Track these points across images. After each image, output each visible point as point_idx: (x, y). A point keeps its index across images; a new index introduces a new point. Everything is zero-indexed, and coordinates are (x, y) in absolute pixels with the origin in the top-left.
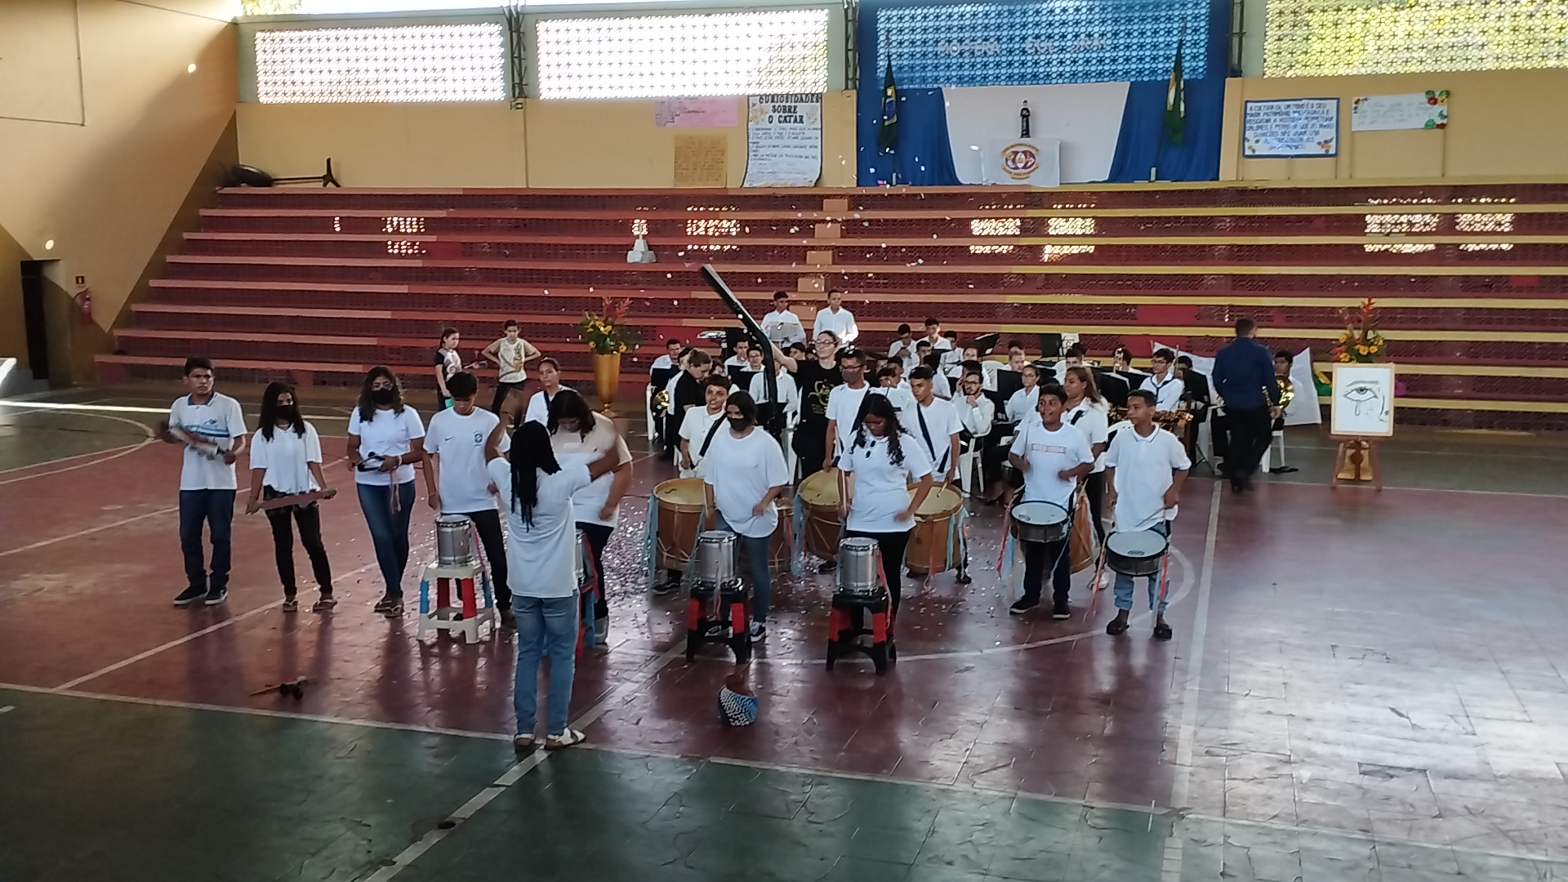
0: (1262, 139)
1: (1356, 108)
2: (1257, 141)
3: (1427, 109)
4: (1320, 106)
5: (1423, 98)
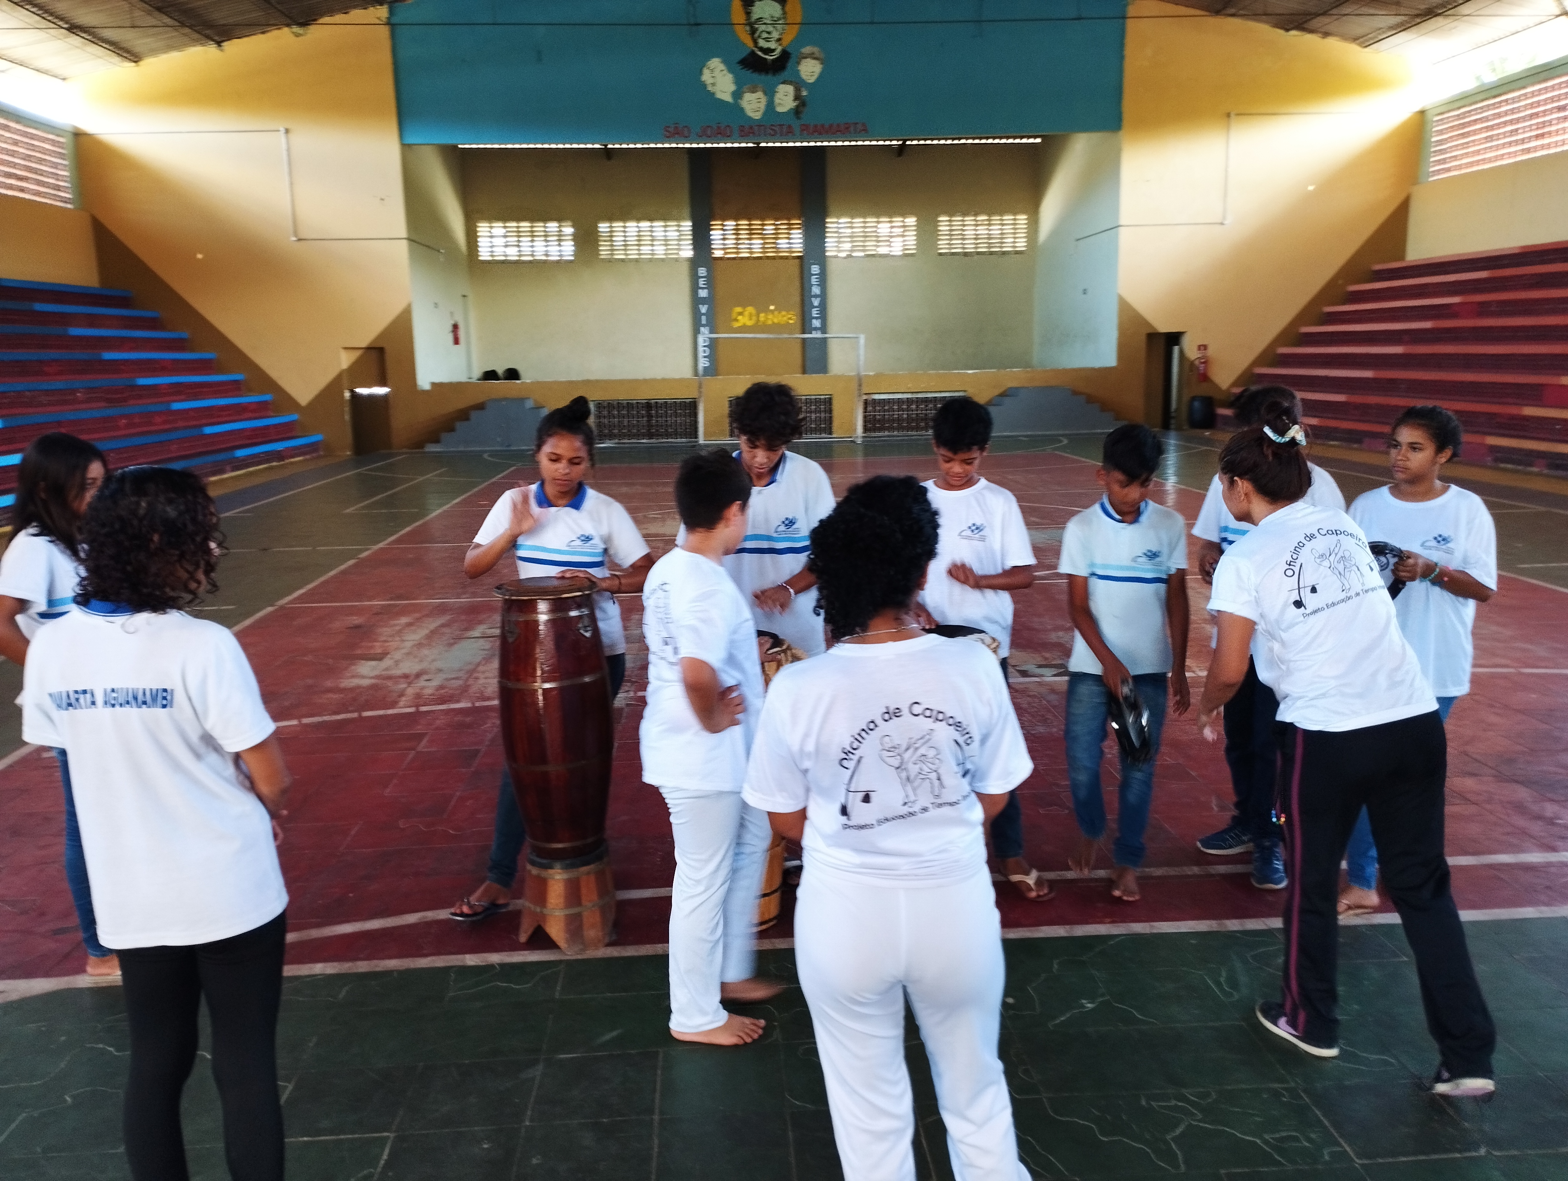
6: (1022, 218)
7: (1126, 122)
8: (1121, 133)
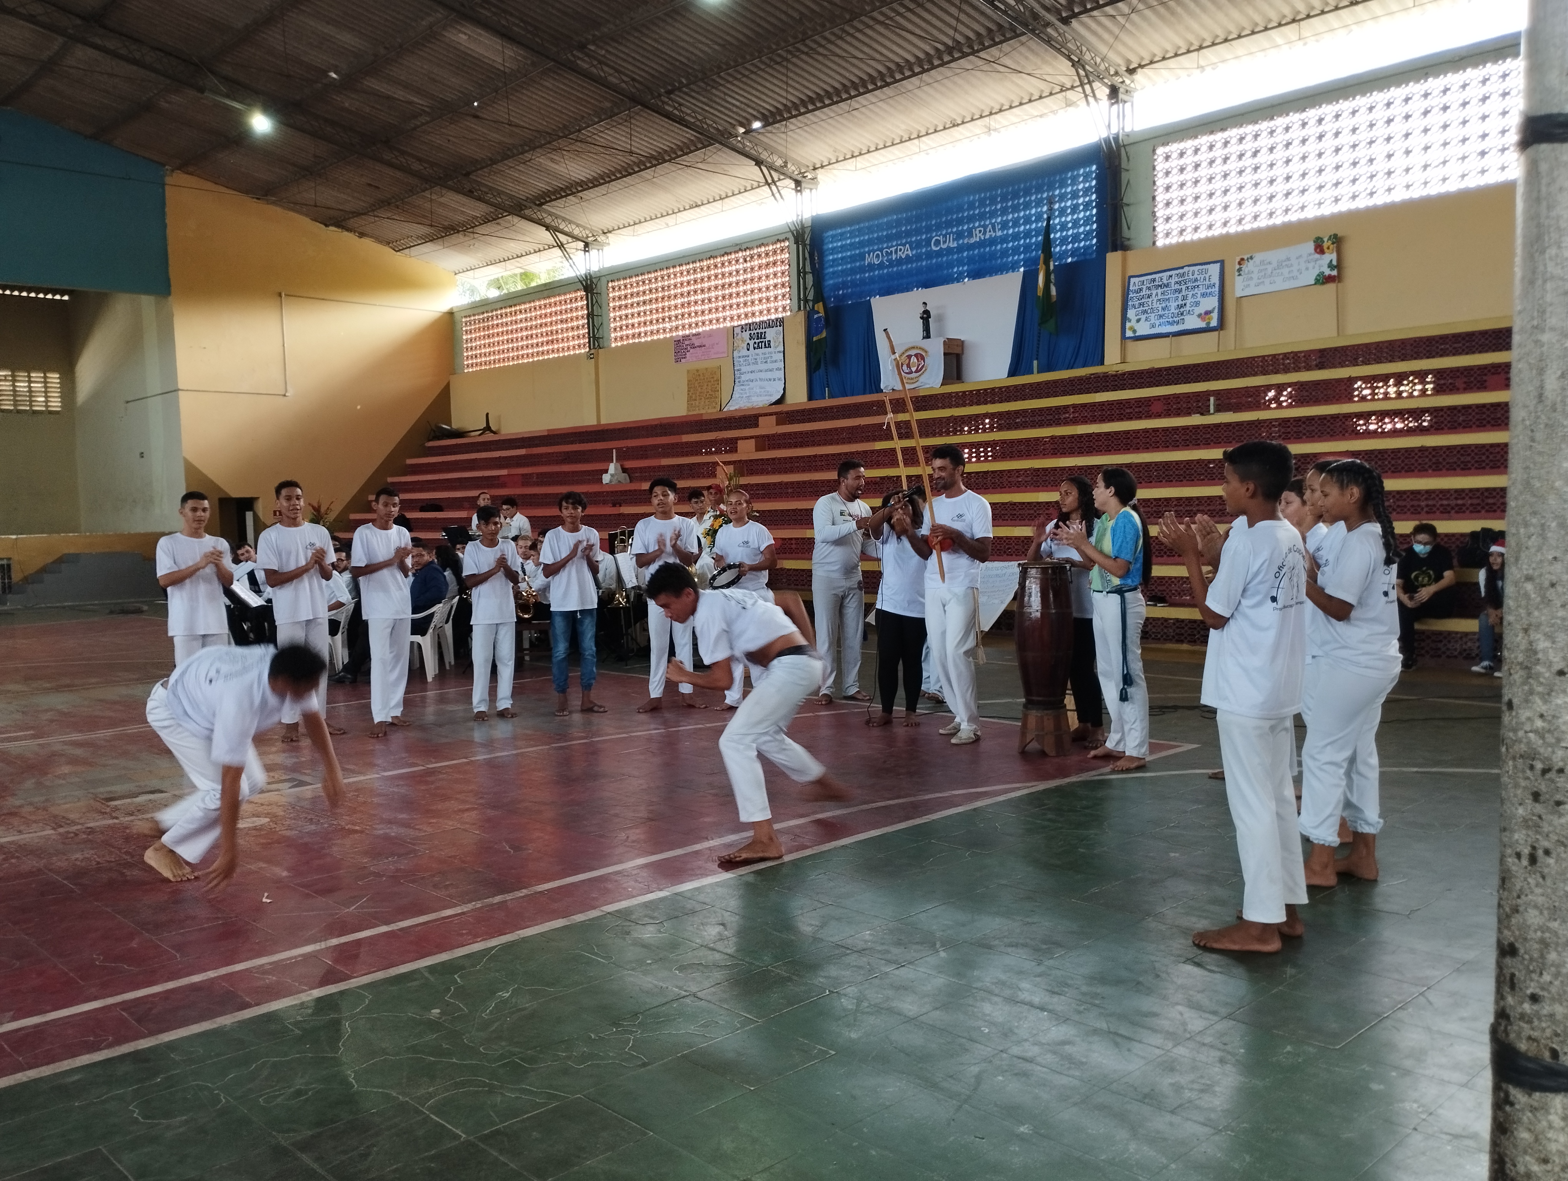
0: (1143, 317)
1: (1239, 270)
2: (1138, 321)
3: (1316, 260)
4: (1201, 272)
5: (1311, 246)
6: (54, 378)
7: (173, 289)
8: (170, 298)
